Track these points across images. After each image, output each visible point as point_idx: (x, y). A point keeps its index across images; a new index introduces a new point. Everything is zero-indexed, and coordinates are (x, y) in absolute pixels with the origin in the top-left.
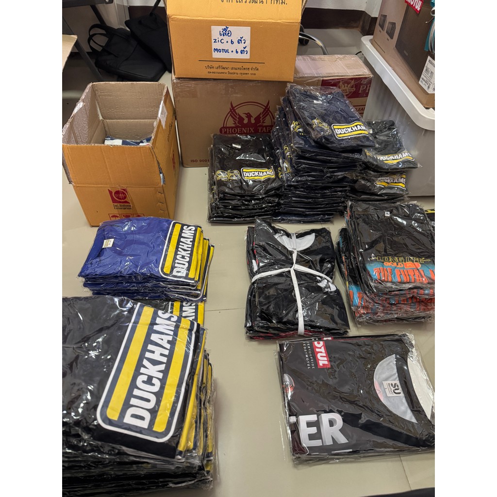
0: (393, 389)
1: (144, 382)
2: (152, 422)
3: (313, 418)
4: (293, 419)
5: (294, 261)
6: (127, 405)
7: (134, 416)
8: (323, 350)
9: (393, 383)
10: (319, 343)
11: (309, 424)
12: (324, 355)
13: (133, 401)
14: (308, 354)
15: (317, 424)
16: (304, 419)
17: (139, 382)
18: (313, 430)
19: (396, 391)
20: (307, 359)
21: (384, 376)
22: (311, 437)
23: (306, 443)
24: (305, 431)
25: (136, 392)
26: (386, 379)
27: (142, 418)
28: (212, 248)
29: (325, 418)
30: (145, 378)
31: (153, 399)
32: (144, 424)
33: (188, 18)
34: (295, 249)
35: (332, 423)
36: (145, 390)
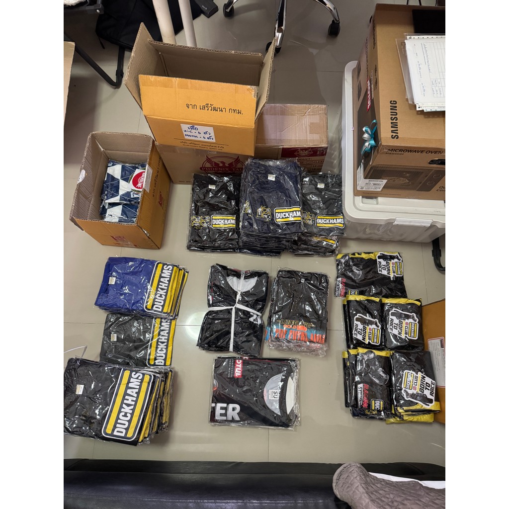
0: (274, 395)
1: (123, 416)
2: (126, 433)
3: (225, 405)
4: (213, 405)
5: (237, 302)
6: (115, 427)
7: (118, 432)
8: (240, 366)
9: (275, 391)
10: (239, 361)
11: (222, 408)
12: (240, 369)
13: (118, 425)
14: (231, 368)
15: (226, 409)
16: (219, 405)
17: (121, 417)
18: (223, 412)
19: (275, 396)
20: (229, 371)
21: (271, 386)
22: (221, 415)
23: (218, 417)
24: (218, 411)
25: (119, 421)
26: (272, 389)
27: (122, 432)
28: (186, 274)
29: (231, 406)
30: (123, 414)
31: (127, 423)
32: (123, 435)
33: (161, 118)
34: (239, 291)
35: (234, 409)
36: (123, 420)
